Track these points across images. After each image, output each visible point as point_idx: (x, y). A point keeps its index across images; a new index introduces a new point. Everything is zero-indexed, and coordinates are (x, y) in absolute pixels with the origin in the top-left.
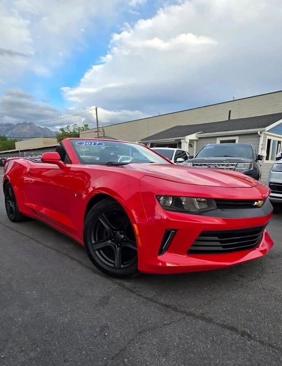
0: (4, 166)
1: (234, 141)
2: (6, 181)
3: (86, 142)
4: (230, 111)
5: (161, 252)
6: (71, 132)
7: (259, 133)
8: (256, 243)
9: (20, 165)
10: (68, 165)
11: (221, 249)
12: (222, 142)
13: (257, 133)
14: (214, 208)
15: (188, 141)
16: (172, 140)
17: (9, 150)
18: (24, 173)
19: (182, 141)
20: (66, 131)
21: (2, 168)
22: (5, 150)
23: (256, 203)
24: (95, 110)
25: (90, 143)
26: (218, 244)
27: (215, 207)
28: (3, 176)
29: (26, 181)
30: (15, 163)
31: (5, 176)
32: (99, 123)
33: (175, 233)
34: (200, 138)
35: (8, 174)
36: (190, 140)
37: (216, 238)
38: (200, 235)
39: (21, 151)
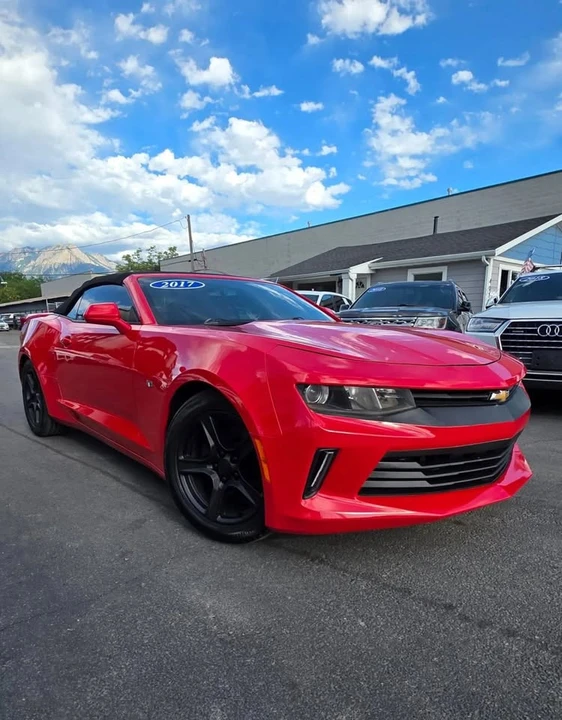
0: (20, 329)
1: (439, 276)
2: (23, 359)
3: (170, 283)
4: (436, 218)
5: (308, 492)
6: (144, 262)
7: (484, 258)
8: (497, 471)
9: (49, 327)
10: (135, 328)
11: (426, 484)
12: (417, 277)
13: (480, 260)
14: (410, 407)
15: (354, 277)
16: (324, 275)
17: (30, 298)
18: (55, 342)
19: (343, 276)
20: (135, 260)
21: (17, 332)
22: (22, 299)
23: (494, 396)
24: (186, 220)
25: (176, 284)
26: (421, 475)
27: (411, 404)
28: (19, 347)
29: (60, 357)
30: (40, 324)
31: (22, 350)
32: (194, 244)
33: (335, 454)
34: (376, 270)
35: (27, 345)
36: (358, 275)
37: (416, 465)
38: (384, 460)
39: (50, 301)
